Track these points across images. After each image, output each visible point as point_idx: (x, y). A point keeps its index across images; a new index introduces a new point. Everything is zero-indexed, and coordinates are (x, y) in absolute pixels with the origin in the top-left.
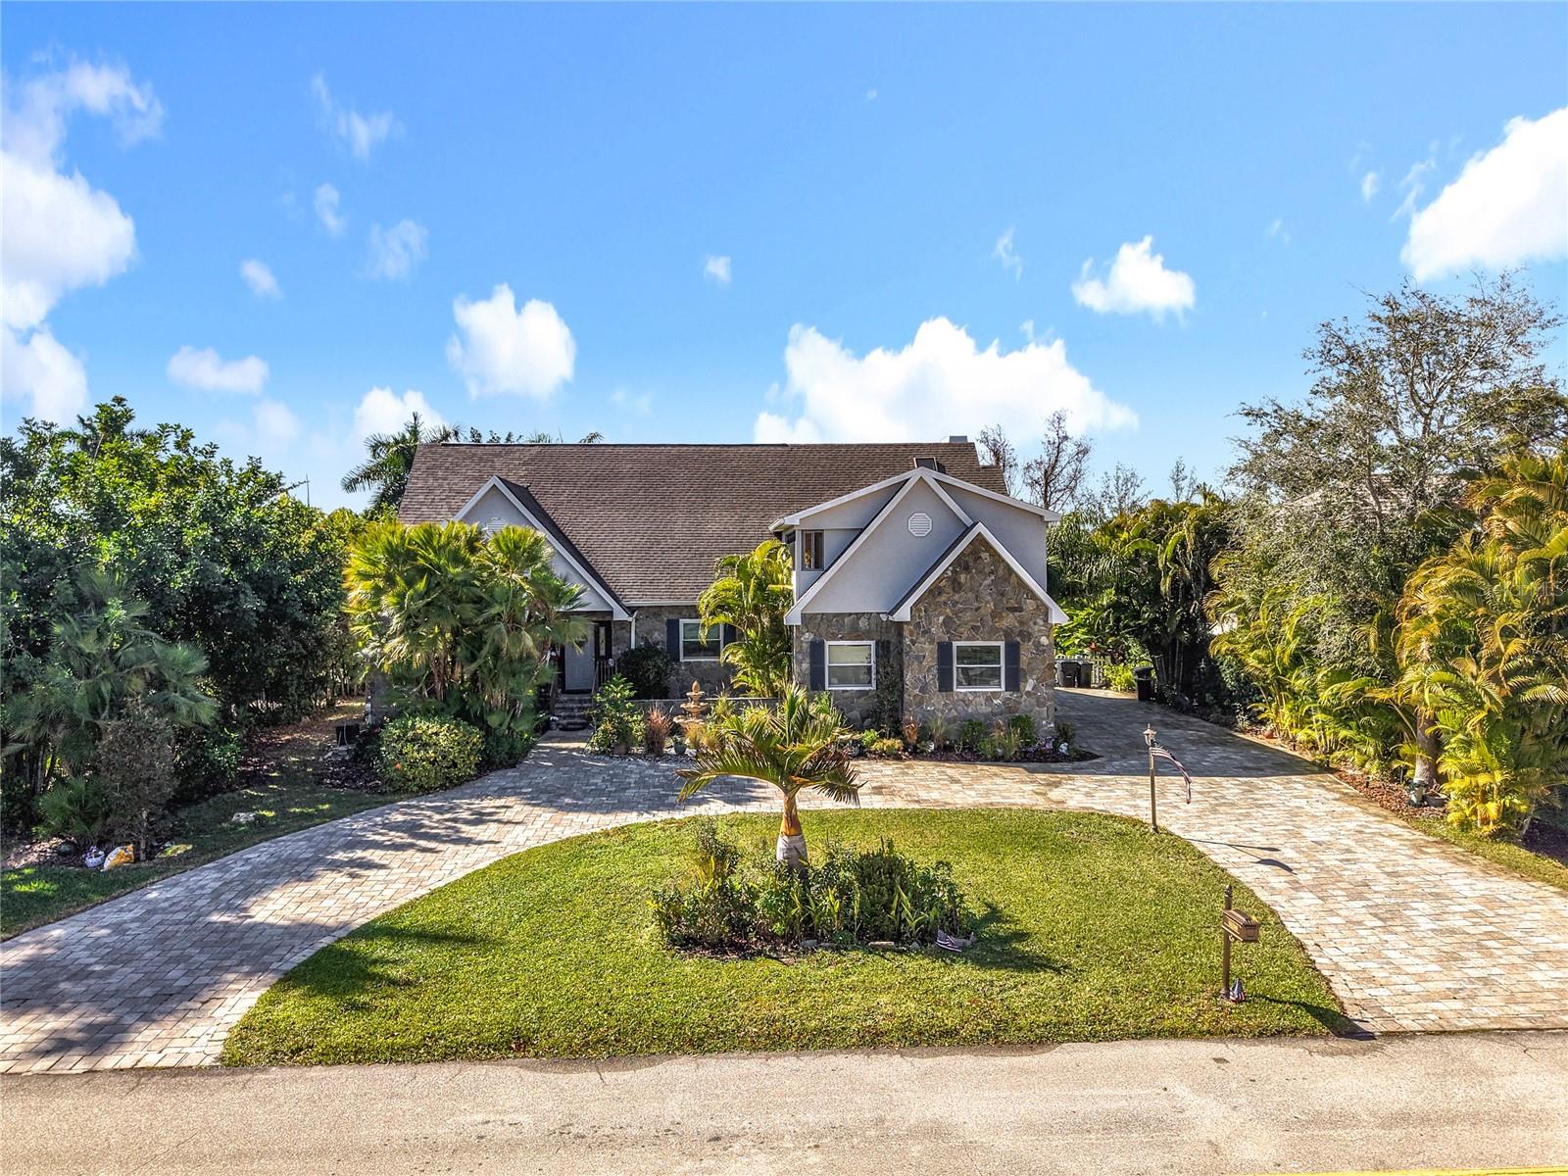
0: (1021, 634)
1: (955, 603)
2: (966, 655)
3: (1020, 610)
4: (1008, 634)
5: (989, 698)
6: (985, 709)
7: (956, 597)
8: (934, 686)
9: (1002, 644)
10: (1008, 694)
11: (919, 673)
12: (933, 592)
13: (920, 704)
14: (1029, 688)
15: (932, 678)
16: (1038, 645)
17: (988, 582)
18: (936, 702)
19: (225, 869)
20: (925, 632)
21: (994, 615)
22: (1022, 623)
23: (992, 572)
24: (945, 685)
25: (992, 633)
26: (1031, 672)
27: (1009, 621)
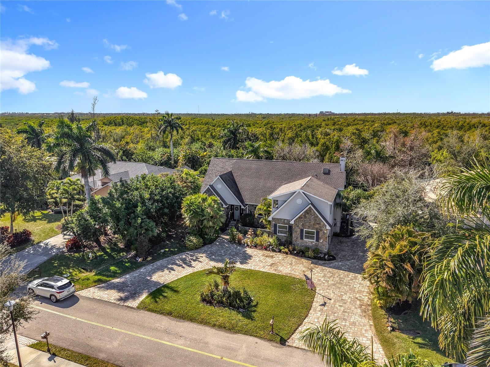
0: (320, 229)
1: (305, 221)
2: (307, 232)
3: (320, 224)
4: (317, 229)
5: (312, 242)
6: (310, 245)
7: (305, 219)
8: (299, 238)
9: (315, 231)
10: (316, 242)
11: (296, 235)
12: (300, 217)
13: (296, 241)
14: (321, 242)
15: (299, 236)
16: (324, 232)
17: (313, 217)
18: (299, 241)
19: (153, 266)
20: (298, 226)
21: (314, 224)
22: (320, 227)
23: (314, 215)
24: (302, 238)
25: (313, 228)
26: (322, 238)
27: (317, 226)
